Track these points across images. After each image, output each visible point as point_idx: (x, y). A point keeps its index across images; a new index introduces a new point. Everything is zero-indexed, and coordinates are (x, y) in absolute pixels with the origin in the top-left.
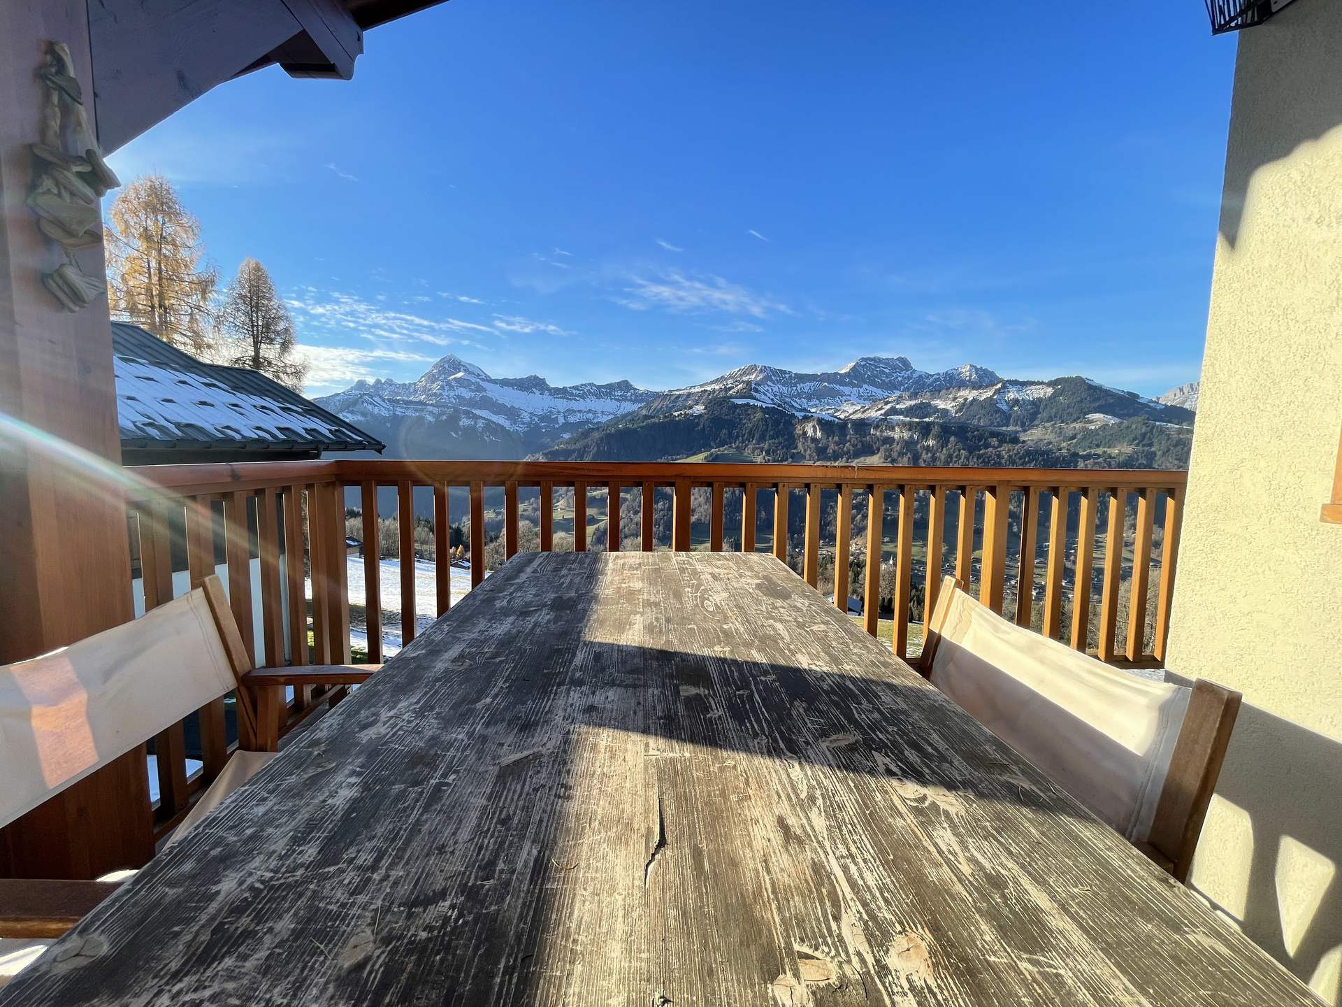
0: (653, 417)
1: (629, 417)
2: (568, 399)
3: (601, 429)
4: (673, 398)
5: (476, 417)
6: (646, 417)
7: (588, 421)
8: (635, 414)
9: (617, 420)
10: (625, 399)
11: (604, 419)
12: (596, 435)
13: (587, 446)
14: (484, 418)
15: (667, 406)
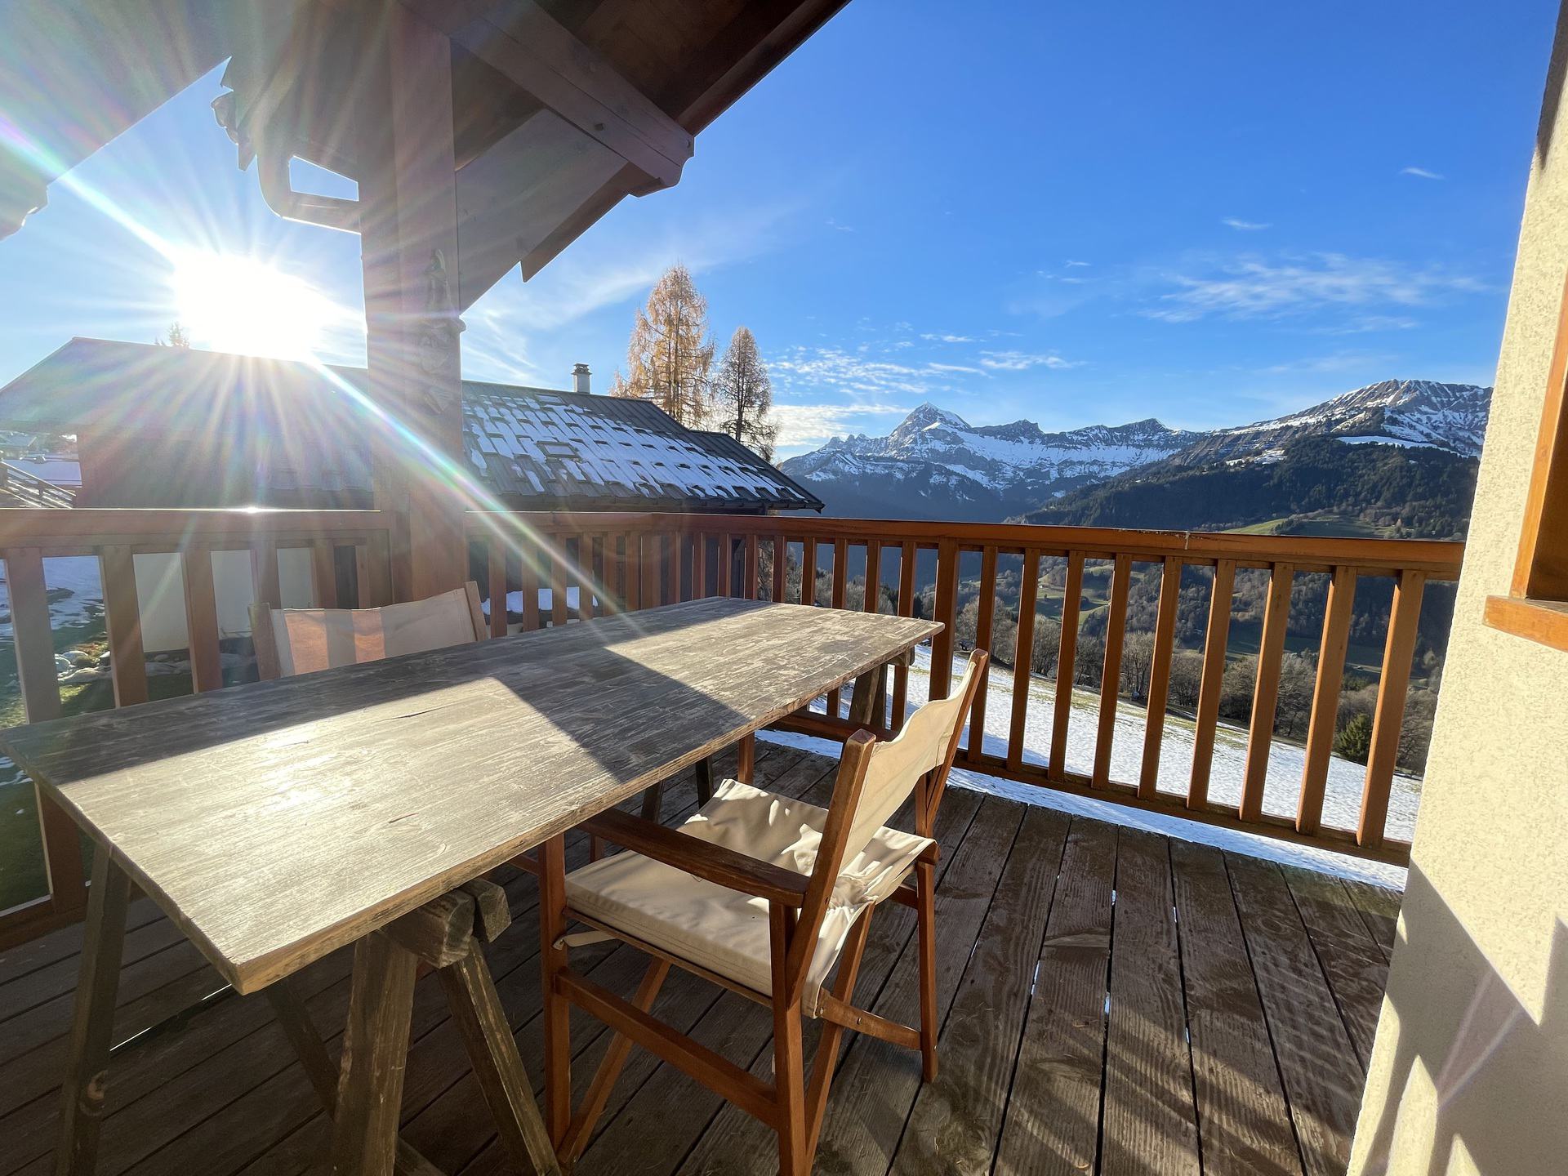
0: (1191, 469)
1: (1154, 469)
2: (1066, 448)
3: (1109, 486)
4: (1227, 440)
5: (950, 473)
6: (1180, 468)
7: (1091, 475)
8: (1164, 465)
9: (1134, 473)
10: (1148, 444)
11: (1115, 472)
12: (1101, 494)
13: (1087, 508)
14: (958, 475)
15: (1216, 453)
